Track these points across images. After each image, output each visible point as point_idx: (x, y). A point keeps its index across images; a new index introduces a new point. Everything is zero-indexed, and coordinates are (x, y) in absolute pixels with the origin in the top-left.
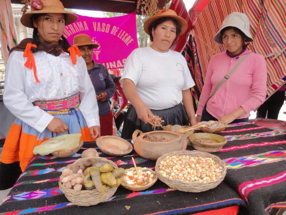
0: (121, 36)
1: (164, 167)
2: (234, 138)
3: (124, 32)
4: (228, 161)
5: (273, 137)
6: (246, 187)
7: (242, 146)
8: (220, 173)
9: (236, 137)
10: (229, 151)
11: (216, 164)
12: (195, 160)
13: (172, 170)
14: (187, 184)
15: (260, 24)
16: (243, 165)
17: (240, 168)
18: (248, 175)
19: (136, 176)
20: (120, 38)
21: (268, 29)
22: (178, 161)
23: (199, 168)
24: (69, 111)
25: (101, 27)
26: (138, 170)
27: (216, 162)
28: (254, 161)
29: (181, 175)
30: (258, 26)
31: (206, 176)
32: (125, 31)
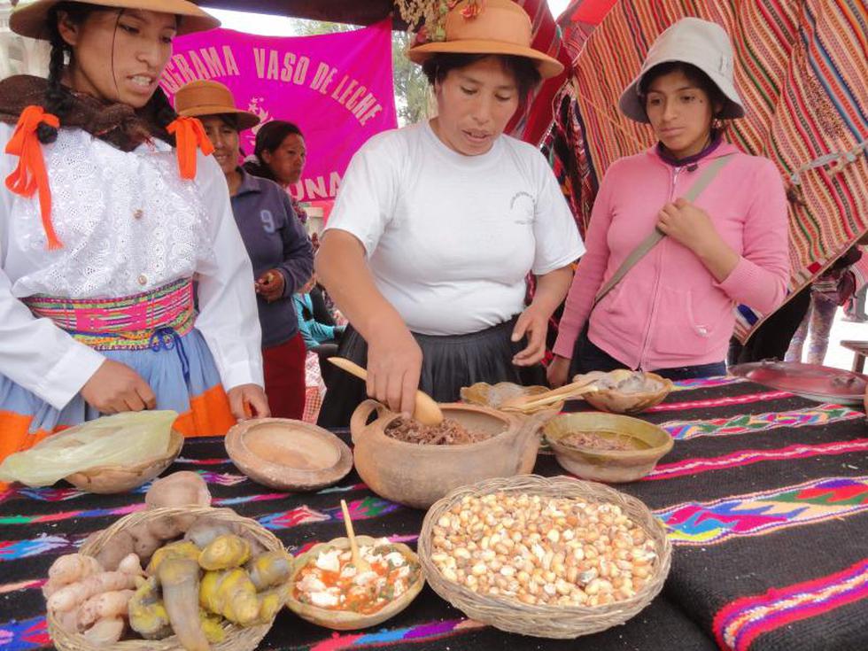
0: (345, 95)
1: (451, 537)
2: (693, 430)
3: (354, 83)
4: (676, 515)
5: (820, 428)
6: (741, 620)
7: (722, 460)
8: (649, 567)
9: (700, 426)
10: (678, 478)
11: (633, 527)
12: (560, 514)
13: (480, 548)
14: (528, 612)
15: (794, 63)
16: (728, 530)
17: (717, 541)
18: (746, 572)
19: (347, 573)
20: (341, 101)
21: (819, 78)
22: (502, 516)
23: (576, 544)
24: (152, 337)
25: (281, 66)
26: (360, 546)
27: (637, 521)
28: (763, 514)
29: (508, 571)
30: (786, 68)
31: (600, 576)
32: (357, 80)
